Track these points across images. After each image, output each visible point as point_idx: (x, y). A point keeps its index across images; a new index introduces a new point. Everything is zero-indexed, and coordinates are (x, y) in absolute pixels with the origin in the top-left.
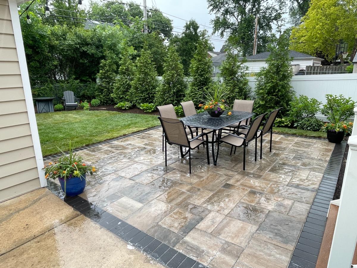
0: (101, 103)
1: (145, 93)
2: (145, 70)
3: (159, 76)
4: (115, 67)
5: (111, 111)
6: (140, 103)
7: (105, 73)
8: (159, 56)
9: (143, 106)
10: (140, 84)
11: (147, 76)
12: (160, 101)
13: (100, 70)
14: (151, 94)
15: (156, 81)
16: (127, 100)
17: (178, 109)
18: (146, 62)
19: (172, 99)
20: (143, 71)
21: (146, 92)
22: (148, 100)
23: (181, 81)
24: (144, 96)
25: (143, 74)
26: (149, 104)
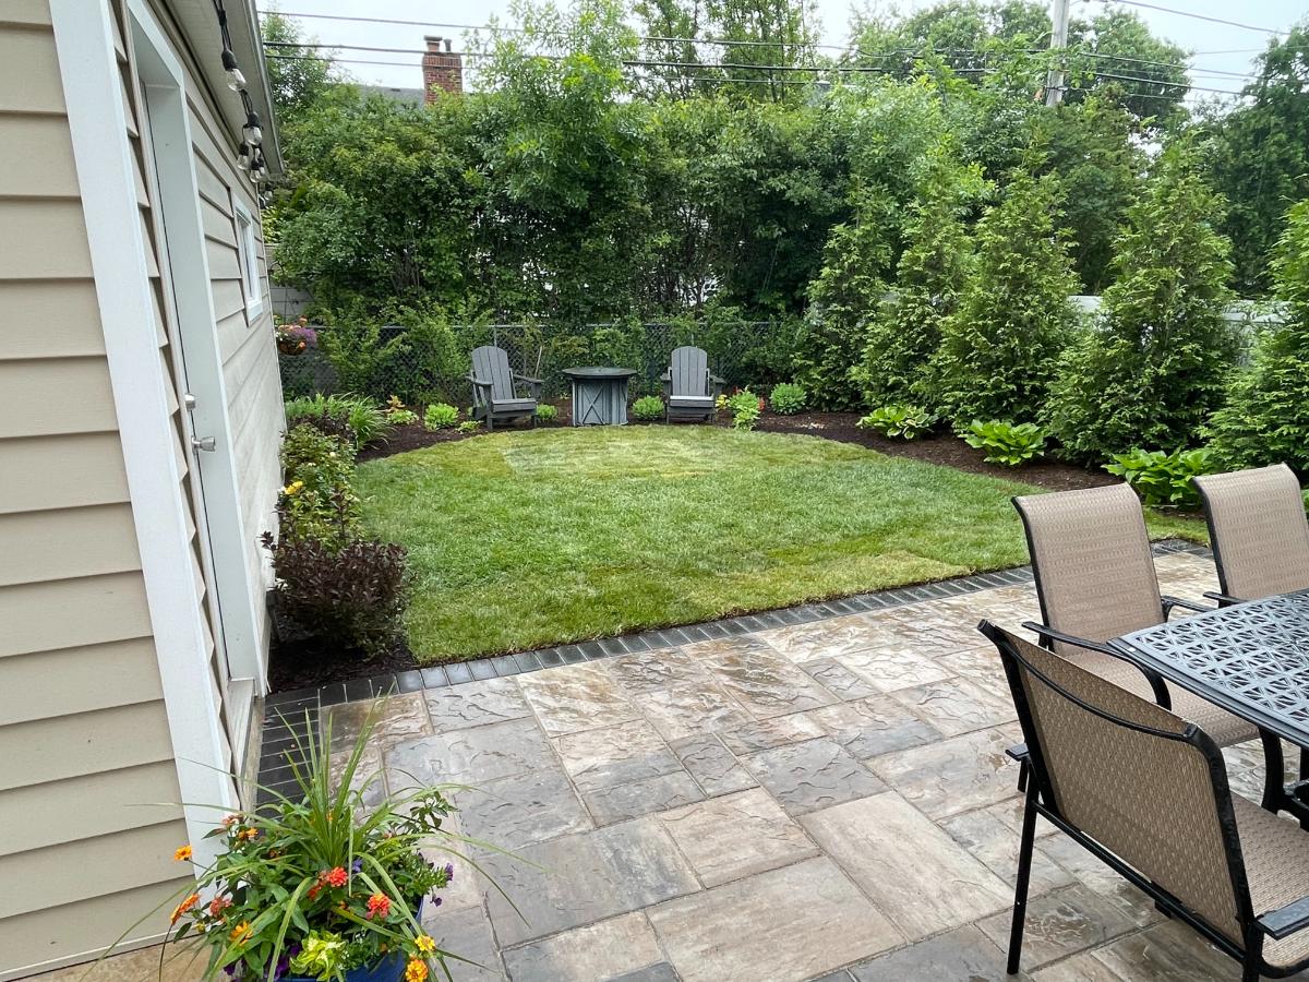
0: (808, 401)
1: (1000, 374)
2: (1015, 263)
3: (1088, 292)
4: (884, 254)
5: (836, 443)
6: (972, 417)
7: (839, 279)
8: (1101, 202)
9: (984, 432)
10: (983, 330)
11: (1025, 293)
12: (1070, 417)
13: (826, 265)
14: (1032, 377)
15: (1070, 317)
16: (916, 399)
17: (1167, 469)
18: (1028, 226)
19: (1143, 412)
20: (1005, 271)
21: (1007, 370)
22: (1010, 404)
23: (1207, 321)
24: (996, 386)
25: (1001, 283)
26: (1014, 425)
